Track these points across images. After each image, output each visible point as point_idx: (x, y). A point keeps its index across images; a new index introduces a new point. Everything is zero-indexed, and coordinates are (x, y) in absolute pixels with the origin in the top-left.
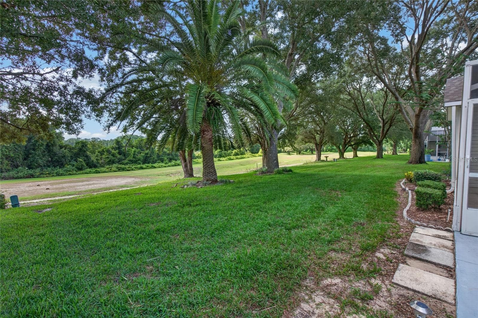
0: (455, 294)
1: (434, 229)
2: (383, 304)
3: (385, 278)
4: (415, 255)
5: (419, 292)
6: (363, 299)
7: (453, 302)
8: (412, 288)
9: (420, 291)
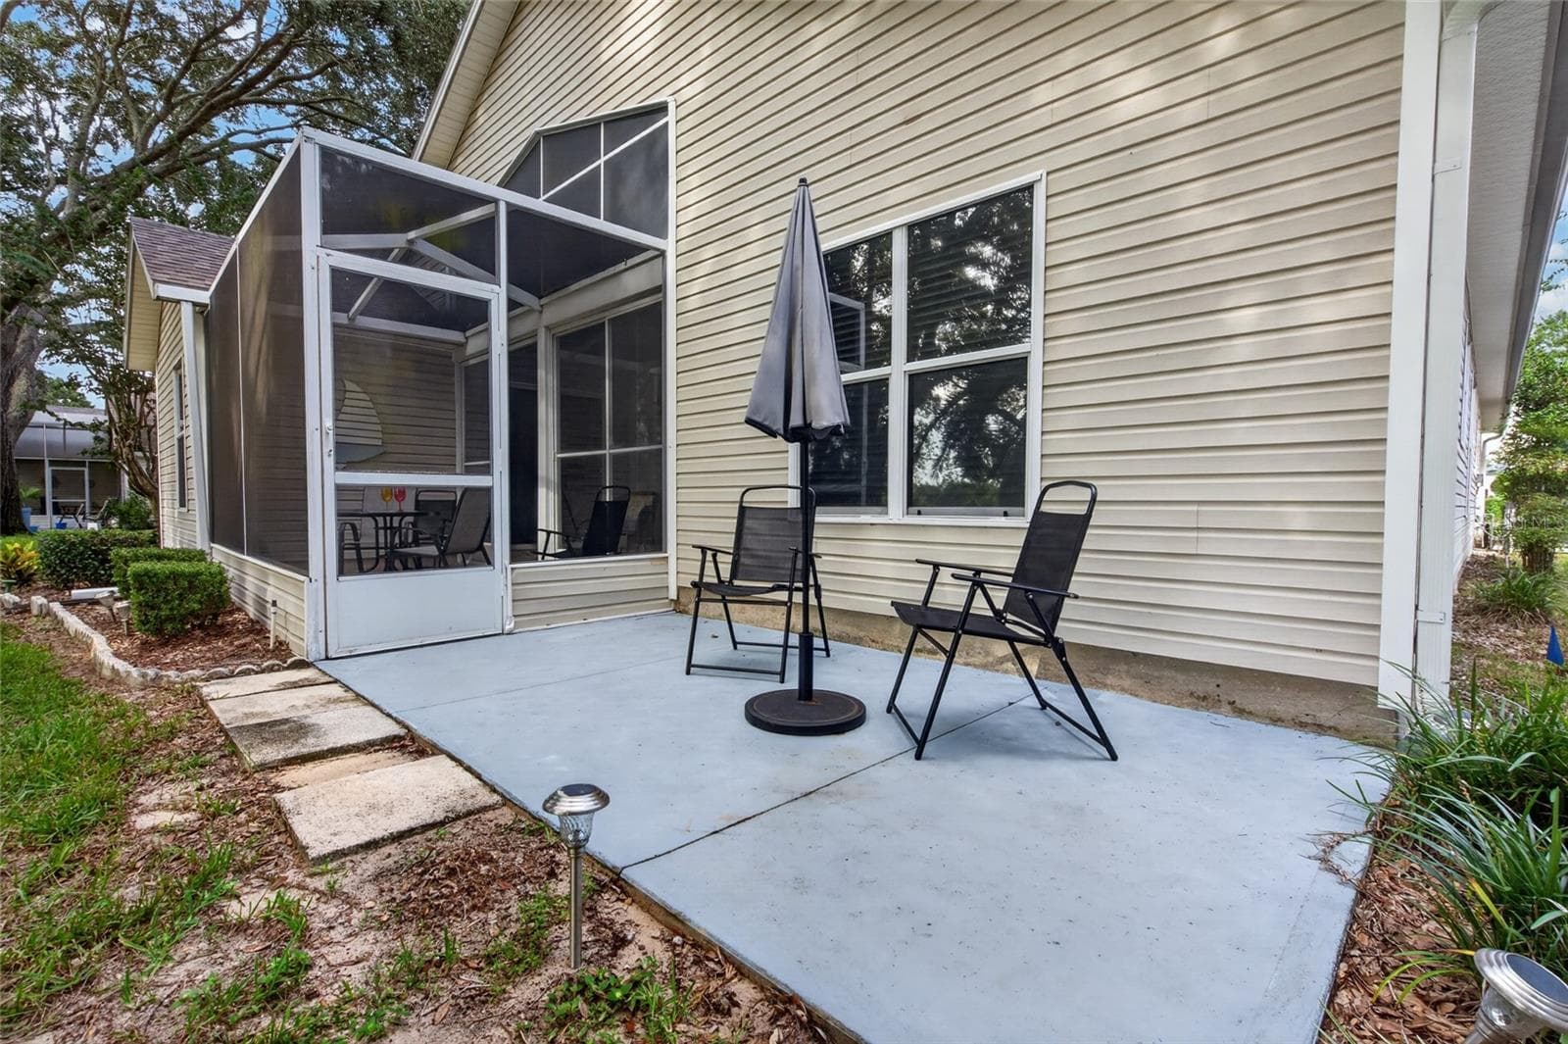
0: (481, 780)
1: (257, 673)
2: (358, 947)
3: (271, 869)
4: (289, 751)
5: (411, 832)
6: (274, 997)
7: (496, 798)
8: (386, 834)
9: (413, 824)
